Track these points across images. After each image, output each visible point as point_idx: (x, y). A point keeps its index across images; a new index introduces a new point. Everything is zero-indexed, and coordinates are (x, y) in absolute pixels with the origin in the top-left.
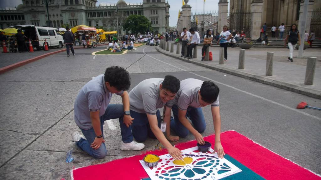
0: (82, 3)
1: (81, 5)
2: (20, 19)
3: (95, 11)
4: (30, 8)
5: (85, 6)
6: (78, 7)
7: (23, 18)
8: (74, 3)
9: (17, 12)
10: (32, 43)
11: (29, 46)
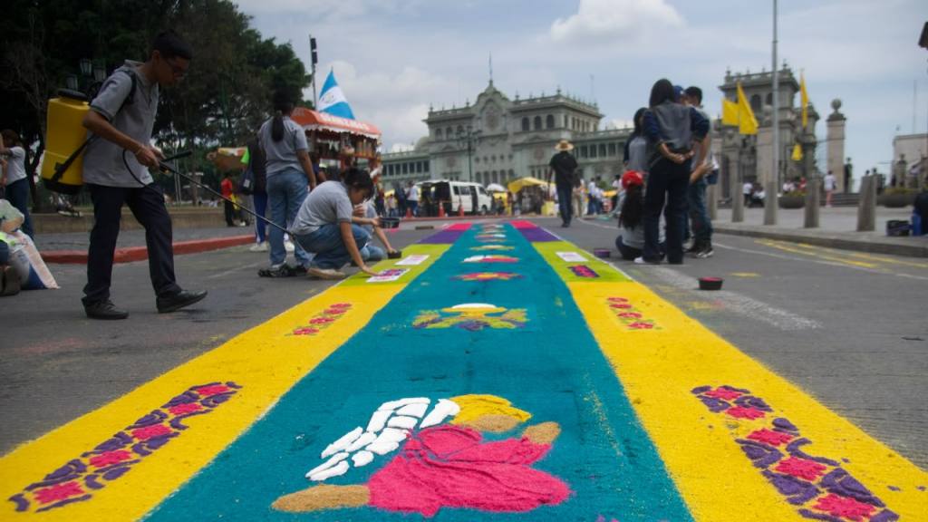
0: (563, 125)
1: (560, 129)
2: (419, 171)
3: (603, 142)
4: (444, 145)
5: (569, 130)
6: (553, 135)
7: (427, 169)
8: (544, 126)
9: (416, 155)
10: (444, 205)
11: (438, 210)
